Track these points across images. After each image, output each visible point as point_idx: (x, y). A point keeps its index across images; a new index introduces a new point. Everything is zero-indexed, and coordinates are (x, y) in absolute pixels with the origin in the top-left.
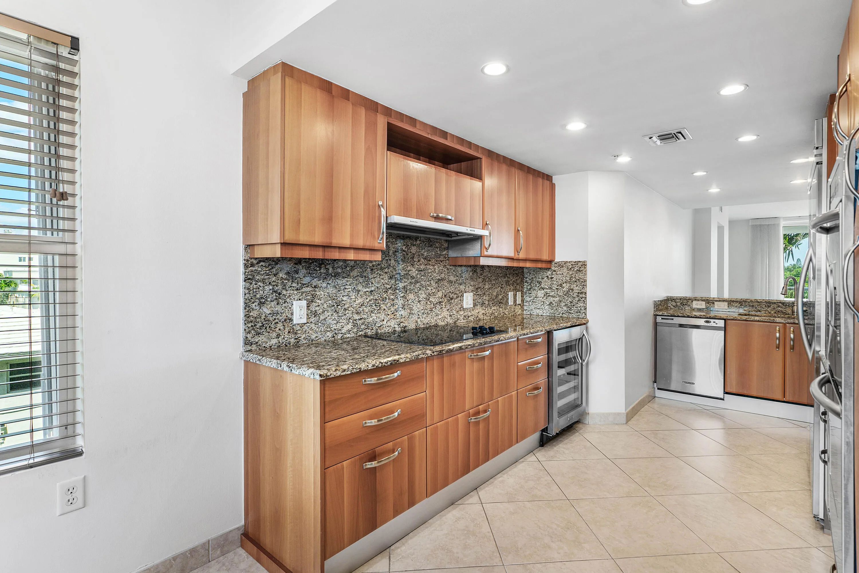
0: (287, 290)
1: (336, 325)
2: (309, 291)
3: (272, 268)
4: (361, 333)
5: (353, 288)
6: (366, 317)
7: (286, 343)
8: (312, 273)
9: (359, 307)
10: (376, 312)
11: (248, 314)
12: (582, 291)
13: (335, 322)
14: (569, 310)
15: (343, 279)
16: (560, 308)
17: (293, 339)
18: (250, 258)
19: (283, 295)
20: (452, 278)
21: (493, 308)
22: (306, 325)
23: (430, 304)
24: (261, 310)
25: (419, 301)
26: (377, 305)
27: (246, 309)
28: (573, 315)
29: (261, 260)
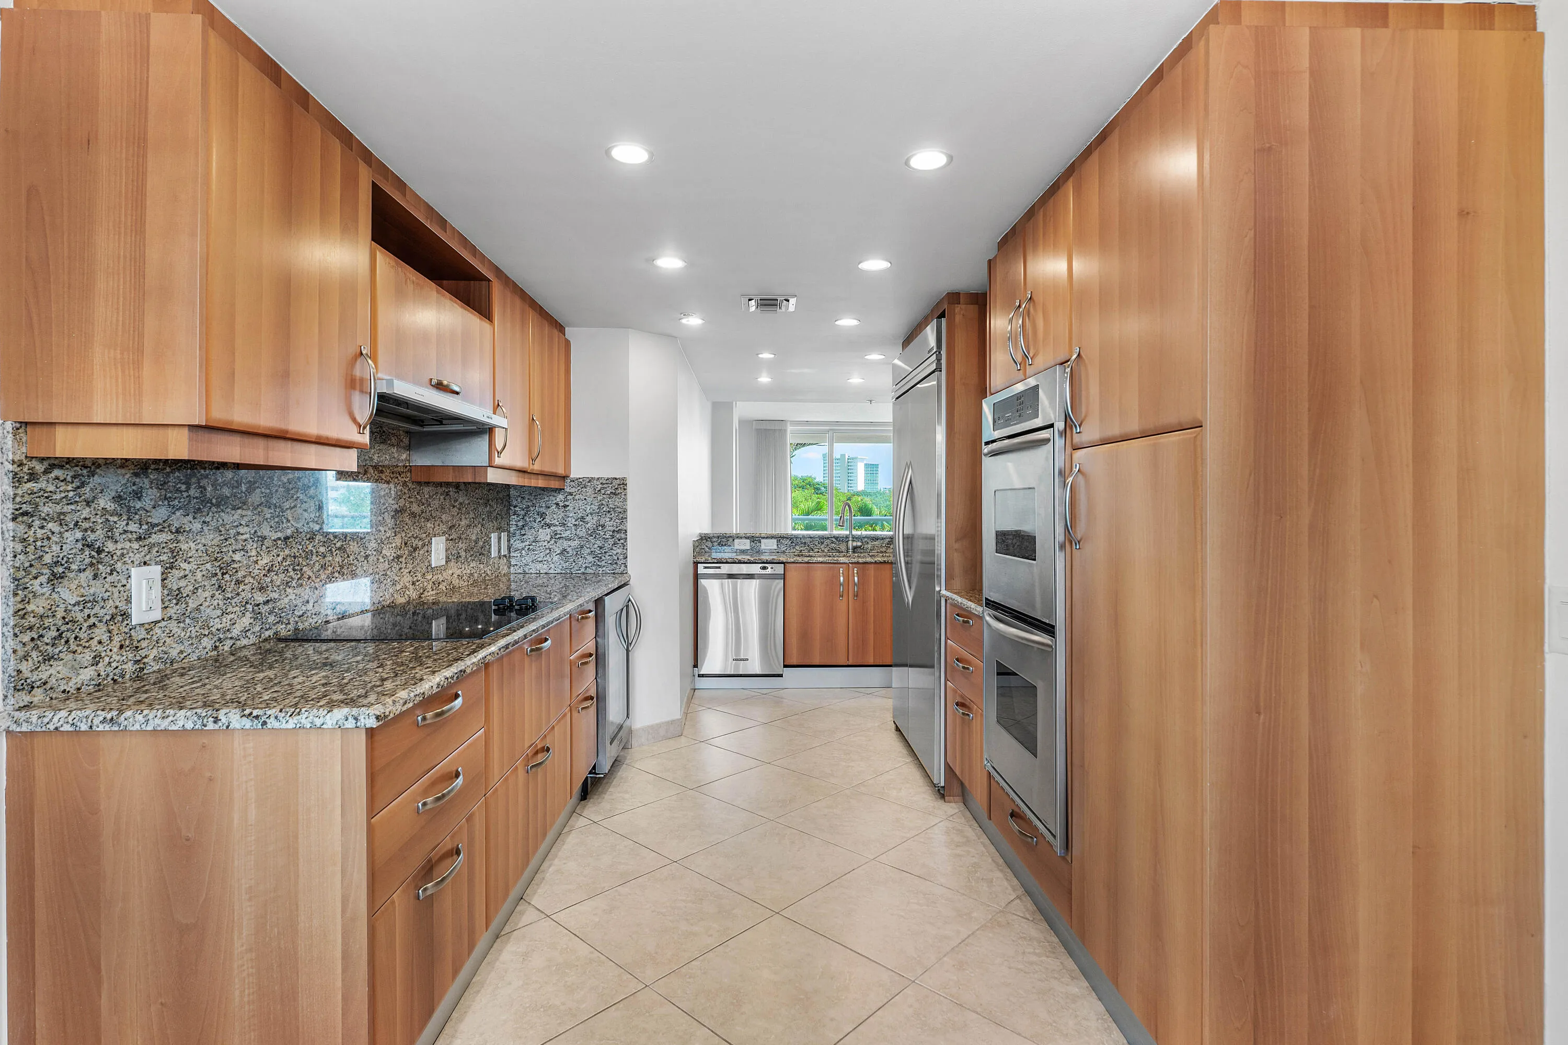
0: (116, 542)
1: (221, 620)
2: (165, 540)
3: (83, 485)
4: (267, 633)
5: (253, 532)
6: (275, 595)
7: (115, 674)
8: (170, 497)
9: (264, 575)
10: (294, 584)
11: (23, 607)
12: (620, 528)
13: (219, 612)
14: (597, 561)
15: (233, 512)
16: (580, 559)
17: (130, 664)
18: (26, 457)
19: (108, 552)
20: (415, 508)
21: (471, 566)
22: (160, 625)
23: (383, 561)
24: (55, 596)
25: (367, 557)
26: (296, 568)
27: (17, 594)
28: (604, 569)
29: (54, 464)
